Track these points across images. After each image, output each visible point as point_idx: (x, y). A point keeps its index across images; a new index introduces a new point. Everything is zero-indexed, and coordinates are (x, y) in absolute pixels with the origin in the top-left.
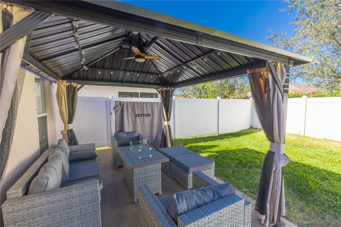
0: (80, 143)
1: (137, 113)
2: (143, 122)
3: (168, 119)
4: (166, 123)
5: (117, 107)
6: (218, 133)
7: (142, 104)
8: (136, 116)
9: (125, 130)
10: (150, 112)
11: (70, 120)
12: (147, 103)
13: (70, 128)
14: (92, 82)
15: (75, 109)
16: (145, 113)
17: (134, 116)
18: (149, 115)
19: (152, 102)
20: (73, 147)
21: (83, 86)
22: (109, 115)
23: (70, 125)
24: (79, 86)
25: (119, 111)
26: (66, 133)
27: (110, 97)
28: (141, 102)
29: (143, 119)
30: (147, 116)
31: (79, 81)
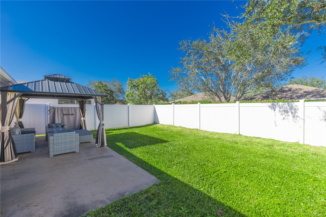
0: (25, 127)
1: (64, 113)
2: (69, 118)
3: (84, 117)
4: (82, 119)
5: (51, 110)
6: (129, 126)
7: (68, 108)
8: (64, 115)
9: (55, 122)
10: (73, 113)
11: (21, 116)
12: (71, 108)
13: (20, 121)
14: (35, 97)
15: (24, 111)
16: (70, 113)
17: (62, 115)
18: (73, 114)
19: (75, 107)
20: (22, 129)
21: (29, 99)
22: (47, 115)
23: (20, 119)
24: (27, 99)
25: (52, 112)
26: (18, 123)
27: (48, 104)
28: (67, 107)
29: (69, 117)
30: (71, 115)
31: (27, 96)
